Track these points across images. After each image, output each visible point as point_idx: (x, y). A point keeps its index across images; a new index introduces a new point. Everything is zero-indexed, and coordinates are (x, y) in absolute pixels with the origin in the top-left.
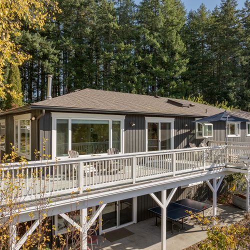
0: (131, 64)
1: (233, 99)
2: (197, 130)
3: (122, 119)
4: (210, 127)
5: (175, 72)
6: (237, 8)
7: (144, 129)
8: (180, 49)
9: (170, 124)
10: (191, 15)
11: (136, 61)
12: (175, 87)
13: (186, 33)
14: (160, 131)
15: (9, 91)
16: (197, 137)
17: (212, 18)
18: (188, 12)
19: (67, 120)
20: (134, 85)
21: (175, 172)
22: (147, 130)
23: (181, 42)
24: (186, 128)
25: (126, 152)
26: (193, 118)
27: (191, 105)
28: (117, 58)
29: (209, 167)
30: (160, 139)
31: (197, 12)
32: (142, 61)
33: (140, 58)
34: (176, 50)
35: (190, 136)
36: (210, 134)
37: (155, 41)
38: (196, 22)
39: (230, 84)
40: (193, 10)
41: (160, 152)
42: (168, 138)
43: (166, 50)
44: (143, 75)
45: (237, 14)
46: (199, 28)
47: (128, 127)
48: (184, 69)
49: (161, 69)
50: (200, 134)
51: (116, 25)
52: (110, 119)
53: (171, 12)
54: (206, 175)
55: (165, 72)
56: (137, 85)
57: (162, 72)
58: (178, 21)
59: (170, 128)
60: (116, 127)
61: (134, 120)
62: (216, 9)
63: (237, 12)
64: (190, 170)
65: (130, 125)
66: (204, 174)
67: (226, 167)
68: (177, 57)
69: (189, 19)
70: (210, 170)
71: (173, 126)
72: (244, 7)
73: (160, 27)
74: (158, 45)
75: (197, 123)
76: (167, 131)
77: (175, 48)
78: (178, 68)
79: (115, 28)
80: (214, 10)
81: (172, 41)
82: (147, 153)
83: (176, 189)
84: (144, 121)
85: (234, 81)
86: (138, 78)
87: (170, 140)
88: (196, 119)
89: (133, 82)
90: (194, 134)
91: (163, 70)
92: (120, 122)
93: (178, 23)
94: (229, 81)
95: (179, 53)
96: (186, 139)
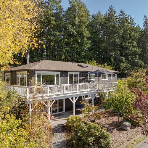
0: (62, 43)
1: (113, 61)
2: (89, 77)
3: (59, 73)
4: (94, 76)
5: (84, 47)
6: (116, 15)
7: (68, 77)
8: (87, 35)
9: (77, 75)
10: (93, 17)
11: (65, 41)
12: (84, 54)
13: (90, 26)
14: (74, 77)
15: (15, 62)
16: (89, 80)
17: (104, 18)
18: (92, 15)
19: (40, 74)
20: (63, 54)
21: (77, 91)
22: (69, 77)
23: (87, 32)
24: (84, 76)
25: (61, 84)
26: (87, 72)
27: (87, 67)
28: (55, 39)
29: (90, 90)
30: (74, 80)
31: (96, 15)
32: (67, 41)
33: (66, 40)
34: (85, 36)
35: (86, 80)
36: (94, 78)
37: (74, 31)
38: (96, 21)
39: (112, 54)
40: (94, 14)
41: (74, 84)
42: (77, 80)
43: (80, 36)
44: (68, 49)
45: (116, 17)
46: (97, 24)
47: (62, 76)
48: (89, 46)
49: (77, 45)
50: (90, 79)
51: (54, 22)
52: (55, 73)
53: (82, 16)
54: (89, 93)
55: (79, 47)
56: (65, 53)
57: (78, 47)
58: (86, 20)
59: (78, 76)
60: (57, 76)
61: (64, 73)
62: (106, 13)
63: (116, 16)
64: (83, 91)
65: (62, 75)
66: (88, 92)
67: (97, 90)
68: (85, 39)
69: (92, 18)
70: (91, 91)
71: (79, 75)
72: (120, 13)
73: (77, 23)
74: (76, 33)
75: (89, 74)
76: (77, 77)
77: (84, 34)
78: (85, 45)
79: (53, 24)
80: (105, 14)
81: (83, 31)
82: (69, 85)
83: (78, 97)
84: (68, 74)
85: (114, 52)
86: (65, 50)
87: (78, 81)
88: (88, 73)
89: (63, 52)
90: (88, 79)
91: (78, 46)
92: (58, 74)
93: (86, 22)
94: (111, 52)
95: (86, 37)
96: (84, 81)
